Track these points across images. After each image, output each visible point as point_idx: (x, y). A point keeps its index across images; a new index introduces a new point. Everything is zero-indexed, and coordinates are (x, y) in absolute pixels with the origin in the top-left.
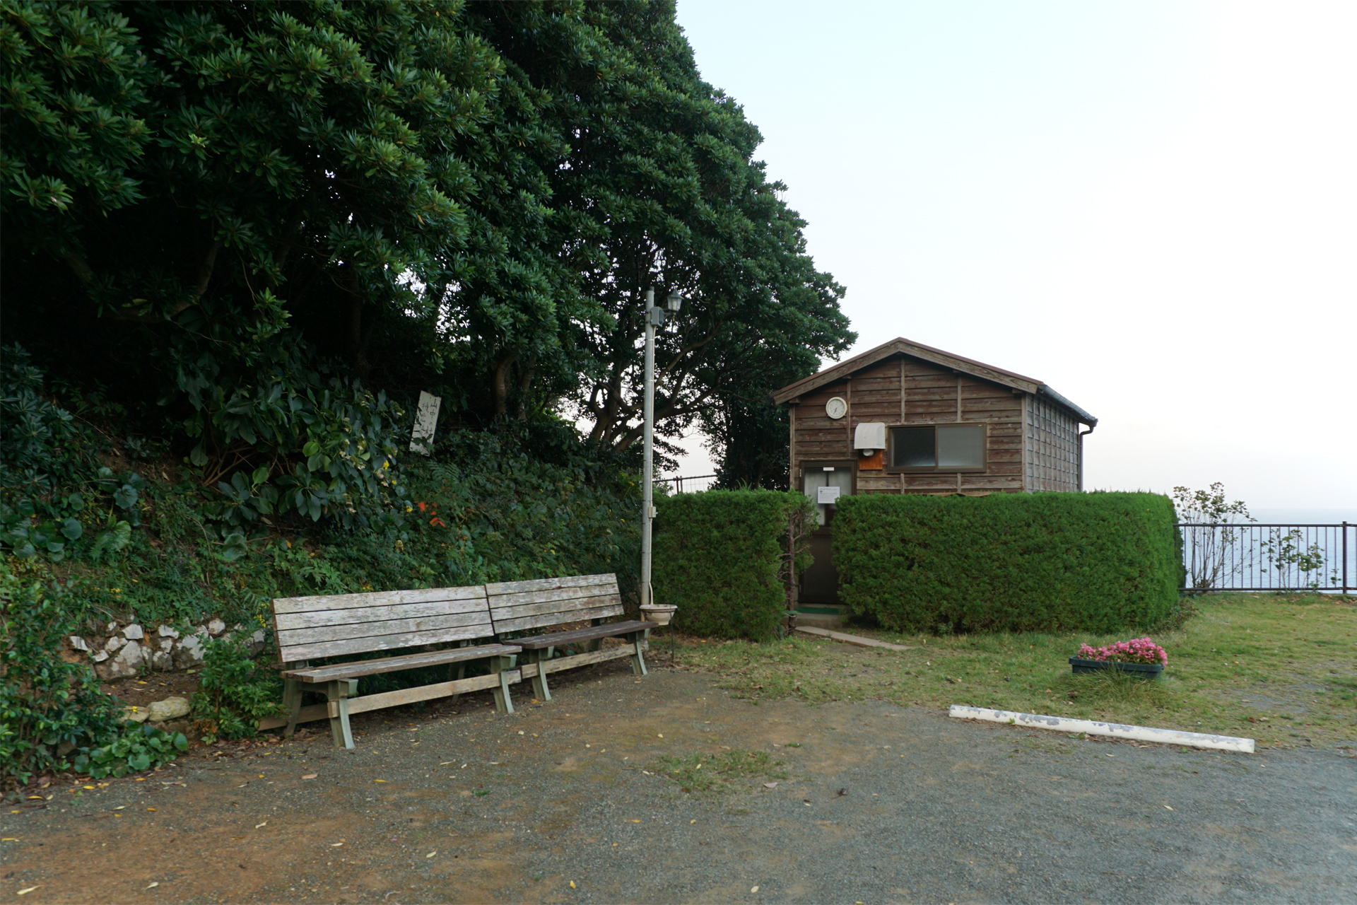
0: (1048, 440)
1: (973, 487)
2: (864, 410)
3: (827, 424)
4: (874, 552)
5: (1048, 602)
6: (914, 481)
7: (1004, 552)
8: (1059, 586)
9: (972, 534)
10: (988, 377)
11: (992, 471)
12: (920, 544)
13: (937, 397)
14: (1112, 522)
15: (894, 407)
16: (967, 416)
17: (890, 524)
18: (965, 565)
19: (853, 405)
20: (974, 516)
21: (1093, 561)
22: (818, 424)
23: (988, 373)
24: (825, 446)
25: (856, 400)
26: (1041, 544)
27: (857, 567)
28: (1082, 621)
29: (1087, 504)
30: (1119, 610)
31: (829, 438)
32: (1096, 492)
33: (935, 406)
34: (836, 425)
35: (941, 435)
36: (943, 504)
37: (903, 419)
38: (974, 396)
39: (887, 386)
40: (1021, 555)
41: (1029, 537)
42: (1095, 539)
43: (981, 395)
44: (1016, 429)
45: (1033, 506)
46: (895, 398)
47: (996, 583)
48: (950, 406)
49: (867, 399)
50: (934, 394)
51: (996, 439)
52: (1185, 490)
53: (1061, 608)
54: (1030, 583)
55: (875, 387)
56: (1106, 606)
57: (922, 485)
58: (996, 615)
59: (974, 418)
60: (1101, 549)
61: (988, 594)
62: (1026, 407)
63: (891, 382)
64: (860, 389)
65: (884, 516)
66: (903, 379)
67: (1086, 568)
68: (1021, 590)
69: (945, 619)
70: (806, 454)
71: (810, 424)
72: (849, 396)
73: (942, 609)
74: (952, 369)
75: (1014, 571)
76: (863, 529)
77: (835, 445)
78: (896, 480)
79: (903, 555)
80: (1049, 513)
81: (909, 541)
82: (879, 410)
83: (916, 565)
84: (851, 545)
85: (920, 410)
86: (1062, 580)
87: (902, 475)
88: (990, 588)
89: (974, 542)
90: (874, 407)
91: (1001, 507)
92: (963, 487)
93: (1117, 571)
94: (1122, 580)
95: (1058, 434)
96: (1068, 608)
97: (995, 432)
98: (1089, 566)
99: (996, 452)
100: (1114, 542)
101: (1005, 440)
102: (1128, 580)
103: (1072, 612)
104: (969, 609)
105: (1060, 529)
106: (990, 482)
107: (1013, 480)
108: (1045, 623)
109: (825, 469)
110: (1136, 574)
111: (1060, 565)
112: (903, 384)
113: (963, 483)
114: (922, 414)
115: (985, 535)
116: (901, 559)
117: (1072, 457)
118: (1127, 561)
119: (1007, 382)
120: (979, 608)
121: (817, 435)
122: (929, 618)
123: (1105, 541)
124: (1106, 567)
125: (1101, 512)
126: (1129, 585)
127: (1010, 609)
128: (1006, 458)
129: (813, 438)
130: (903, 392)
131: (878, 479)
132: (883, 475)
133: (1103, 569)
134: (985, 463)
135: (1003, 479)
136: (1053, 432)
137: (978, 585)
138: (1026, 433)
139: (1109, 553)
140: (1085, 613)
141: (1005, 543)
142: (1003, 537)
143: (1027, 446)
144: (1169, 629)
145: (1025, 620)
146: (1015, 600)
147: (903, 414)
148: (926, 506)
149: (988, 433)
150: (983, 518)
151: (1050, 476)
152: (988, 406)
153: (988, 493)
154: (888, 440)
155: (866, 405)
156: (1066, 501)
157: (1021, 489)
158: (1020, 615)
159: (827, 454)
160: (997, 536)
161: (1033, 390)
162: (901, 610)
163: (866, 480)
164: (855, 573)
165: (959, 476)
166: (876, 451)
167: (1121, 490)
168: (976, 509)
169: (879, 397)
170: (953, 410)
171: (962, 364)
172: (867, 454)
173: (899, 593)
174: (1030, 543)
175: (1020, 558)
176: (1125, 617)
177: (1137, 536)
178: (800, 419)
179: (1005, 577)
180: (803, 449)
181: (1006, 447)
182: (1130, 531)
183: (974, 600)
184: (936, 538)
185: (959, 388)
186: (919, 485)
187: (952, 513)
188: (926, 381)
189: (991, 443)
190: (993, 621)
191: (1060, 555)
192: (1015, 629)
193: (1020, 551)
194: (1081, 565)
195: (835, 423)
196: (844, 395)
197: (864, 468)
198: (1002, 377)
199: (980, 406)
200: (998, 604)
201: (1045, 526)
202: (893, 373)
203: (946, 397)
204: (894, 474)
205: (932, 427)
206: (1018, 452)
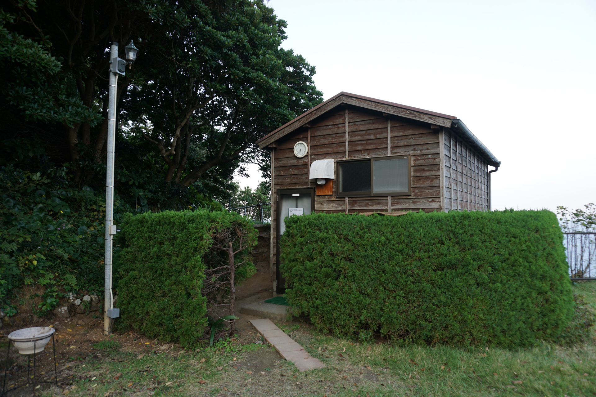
0: (464, 172)
1: (401, 207)
2: (320, 150)
3: (295, 162)
4: (308, 264)
5: (460, 318)
6: (356, 203)
7: (419, 268)
8: (471, 302)
9: (389, 250)
10: (411, 117)
11: (416, 194)
12: (345, 258)
13: (372, 137)
14: (523, 239)
15: (341, 147)
16: (395, 151)
17: (322, 240)
18: (383, 279)
19: (312, 147)
20: (391, 233)
21: (505, 277)
22: (289, 162)
23: (411, 113)
24: (294, 178)
25: (314, 143)
26: (453, 262)
27: (296, 275)
28: (495, 336)
29: (499, 223)
30: (532, 324)
31: (296, 172)
32: (506, 211)
33: (371, 144)
34: (301, 162)
35: (375, 167)
36: (364, 223)
37: (347, 156)
38: (401, 134)
39: (335, 130)
40: (435, 270)
41: (442, 254)
42: (507, 256)
43: (406, 133)
44: (435, 159)
45: (446, 225)
46: (341, 140)
47: (410, 297)
48: (382, 143)
49: (323, 141)
50: (369, 134)
51: (418, 168)
52: (565, 209)
53: (474, 323)
54: (443, 298)
55: (328, 132)
56: (518, 320)
57: (361, 206)
58: (411, 327)
59: (401, 152)
60: (513, 266)
61: (403, 307)
62: (443, 140)
63: (338, 128)
64: (317, 134)
65: (317, 232)
66: (347, 124)
67: (498, 284)
68: (434, 305)
69: (365, 326)
70: (281, 185)
71: (284, 162)
72: (309, 140)
73: (362, 318)
74: (381, 113)
75: (427, 286)
76: (301, 243)
77: (300, 177)
78: (343, 202)
79: (331, 266)
80: (461, 231)
81: (337, 255)
82: (330, 150)
83: (342, 276)
84: (292, 256)
85: (360, 148)
86: (474, 296)
87: (347, 199)
88: (405, 301)
89: (391, 258)
90: (327, 148)
91: (415, 225)
92: (393, 208)
93: (529, 286)
94: (534, 294)
95: (473, 169)
96: (481, 323)
97: (418, 162)
98: (501, 282)
99: (418, 179)
100: (526, 258)
101: (426, 168)
102: (539, 294)
103: (485, 327)
104: (386, 320)
105: (472, 247)
106: (414, 203)
107: (433, 201)
108: (457, 338)
109: (294, 195)
110: (547, 288)
111: (472, 282)
112: (347, 128)
113: (392, 204)
114: (361, 150)
115: (401, 251)
116: (329, 270)
117: (484, 187)
118: (539, 276)
119: (426, 119)
120: (394, 320)
121: (288, 170)
122: (352, 325)
123: (517, 257)
124: (518, 283)
125: (513, 230)
126: (540, 298)
127: (423, 323)
128: (427, 183)
129: (286, 173)
130: (347, 135)
131: (330, 202)
132: (333, 199)
133: (516, 284)
134: (410, 187)
135: (425, 201)
136: (469, 166)
137: (395, 298)
138: (443, 162)
139: (521, 269)
140: (498, 329)
141: (420, 259)
142: (417, 254)
143: (444, 172)
144: (582, 341)
145: (438, 334)
146: (428, 314)
147: (347, 152)
148: (351, 224)
149: (413, 163)
150: (399, 236)
151: (467, 199)
152: (412, 141)
153: (404, 213)
154: (337, 172)
155: (321, 146)
156: (478, 219)
157: (439, 209)
158: (433, 329)
159: (295, 184)
160: (411, 253)
161: (448, 124)
162: (329, 315)
163: (322, 203)
164: (295, 280)
165: (389, 198)
166: (327, 180)
167: (528, 209)
168: (393, 227)
169: (330, 140)
170: (384, 146)
171: (390, 108)
172: (319, 183)
173: (328, 300)
174: (443, 259)
175: (433, 274)
176: (539, 330)
177: (547, 251)
178: (278, 159)
179: (419, 291)
180: (279, 181)
181: (427, 174)
182: (540, 247)
183: (391, 311)
184: (358, 253)
185: (389, 129)
186: (359, 206)
187: (372, 231)
188: (364, 125)
189: (415, 171)
190: (407, 333)
191: (471, 272)
192: (429, 341)
193: (434, 267)
194: (494, 282)
195: (300, 161)
196: (305, 139)
197: (319, 194)
198: (422, 116)
199: (405, 142)
200: (413, 317)
201: (458, 243)
202: (340, 121)
203: (378, 136)
204: (340, 198)
205: (369, 160)
206: (437, 177)
